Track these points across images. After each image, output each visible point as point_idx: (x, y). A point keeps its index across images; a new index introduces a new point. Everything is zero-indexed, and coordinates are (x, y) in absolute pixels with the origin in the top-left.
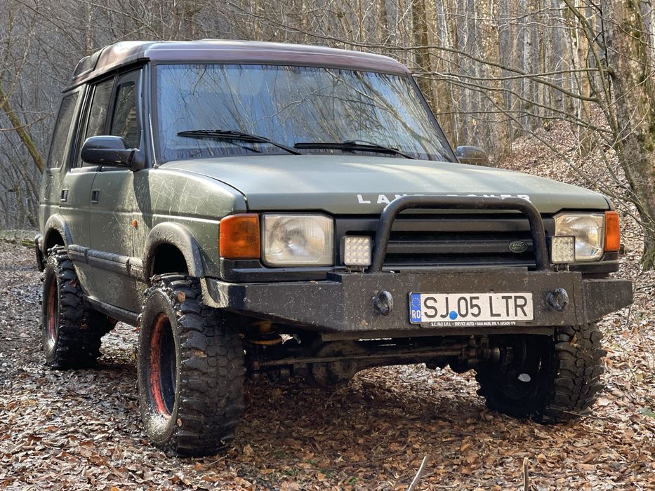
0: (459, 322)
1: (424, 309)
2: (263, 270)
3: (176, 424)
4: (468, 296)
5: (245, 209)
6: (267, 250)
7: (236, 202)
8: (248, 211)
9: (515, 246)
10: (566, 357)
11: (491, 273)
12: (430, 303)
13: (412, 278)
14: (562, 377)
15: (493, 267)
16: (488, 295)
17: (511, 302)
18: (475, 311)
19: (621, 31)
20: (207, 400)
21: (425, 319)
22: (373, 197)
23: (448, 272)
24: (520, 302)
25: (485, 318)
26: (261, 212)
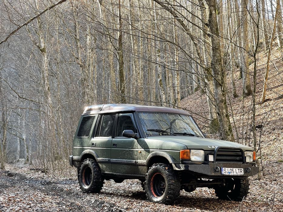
0: (230, 174)
1: (224, 171)
2: (190, 162)
3: (166, 197)
4: (232, 169)
5: (187, 148)
6: (191, 157)
7: (184, 147)
8: (188, 149)
9: (238, 158)
10: (242, 185)
11: (235, 164)
12: (225, 170)
13: (221, 164)
14: (241, 190)
15: (236, 163)
16: (235, 169)
17: (240, 170)
18: (233, 172)
19: (221, 102)
20: (174, 192)
21: (224, 173)
22: (211, 147)
23: (228, 163)
24: (241, 170)
25: (235, 174)
26: (190, 149)
